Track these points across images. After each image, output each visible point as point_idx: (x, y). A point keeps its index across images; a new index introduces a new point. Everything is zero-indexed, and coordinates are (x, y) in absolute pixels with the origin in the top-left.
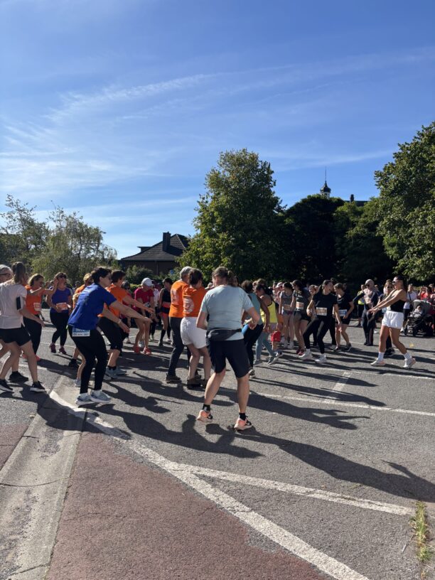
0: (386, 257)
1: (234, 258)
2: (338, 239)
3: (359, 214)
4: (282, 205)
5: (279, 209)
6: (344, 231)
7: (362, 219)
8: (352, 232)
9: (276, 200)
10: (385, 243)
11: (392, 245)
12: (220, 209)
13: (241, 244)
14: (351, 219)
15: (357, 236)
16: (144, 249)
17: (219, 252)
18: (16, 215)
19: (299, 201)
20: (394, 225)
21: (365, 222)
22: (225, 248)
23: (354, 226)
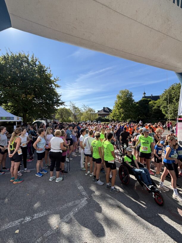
0: (163, 114)
1: (124, 114)
2: (150, 110)
4: (135, 101)
5: (135, 102)
6: (152, 108)
7: (156, 105)
8: (154, 108)
9: (134, 100)
10: (162, 111)
11: (164, 111)
12: (120, 103)
13: (126, 111)
14: (153, 105)
15: (155, 109)
16: (99, 111)
17: (121, 113)
18: (72, 105)
19: (140, 100)
20: (164, 107)
21: (157, 106)
22: (122, 112)
23: (154, 106)
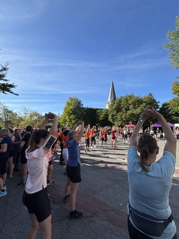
1: (76, 121)
3: (102, 112)
8: (101, 116)
11: (111, 119)
12: (71, 110)
13: (76, 118)
22: (73, 119)
